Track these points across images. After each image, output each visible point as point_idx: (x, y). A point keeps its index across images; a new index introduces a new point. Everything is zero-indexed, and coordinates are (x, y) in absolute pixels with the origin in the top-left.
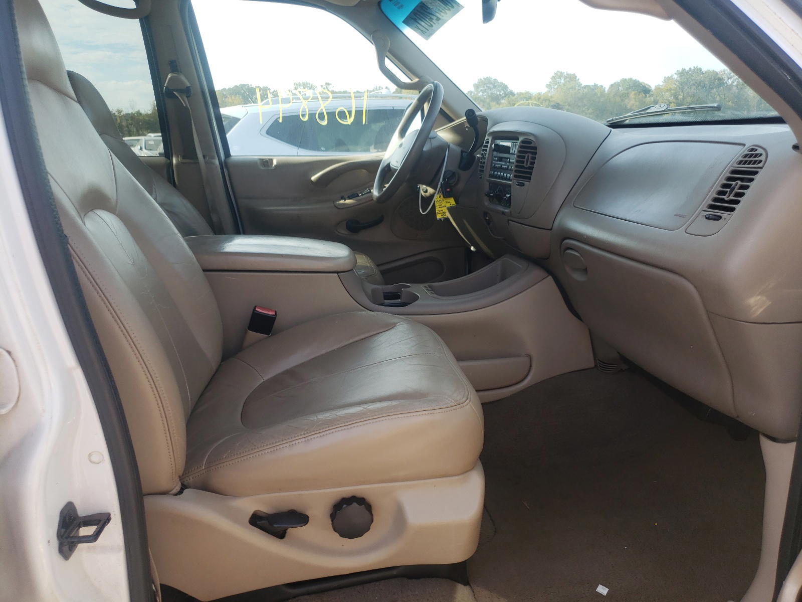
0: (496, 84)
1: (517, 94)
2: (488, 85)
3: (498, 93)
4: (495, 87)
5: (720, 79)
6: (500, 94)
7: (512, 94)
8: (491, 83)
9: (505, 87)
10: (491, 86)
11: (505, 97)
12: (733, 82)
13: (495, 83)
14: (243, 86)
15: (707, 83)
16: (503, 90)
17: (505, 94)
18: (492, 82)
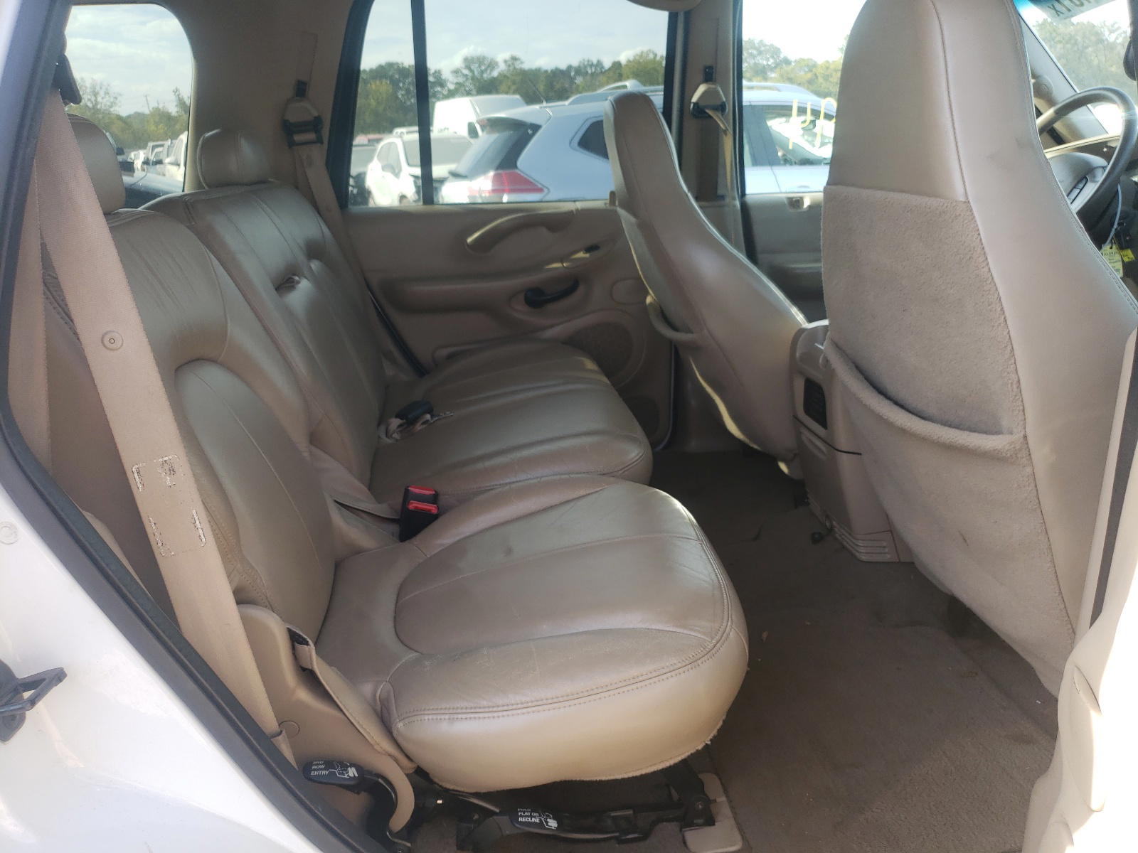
0: (763, 49)
1: (795, 61)
2: (750, 51)
3: (765, 63)
4: (760, 53)
5: (1097, 34)
6: (768, 65)
7: (787, 62)
8: (755, 48)
9: (775, 52)
10: (755, 52)
11: (775, 67)
12: (1117, 38)
13: (760, 47)
14: (390, 65)
15: (1079, 38)
16: (773, 57)
17: (775, 62)
18: (757, 45)
